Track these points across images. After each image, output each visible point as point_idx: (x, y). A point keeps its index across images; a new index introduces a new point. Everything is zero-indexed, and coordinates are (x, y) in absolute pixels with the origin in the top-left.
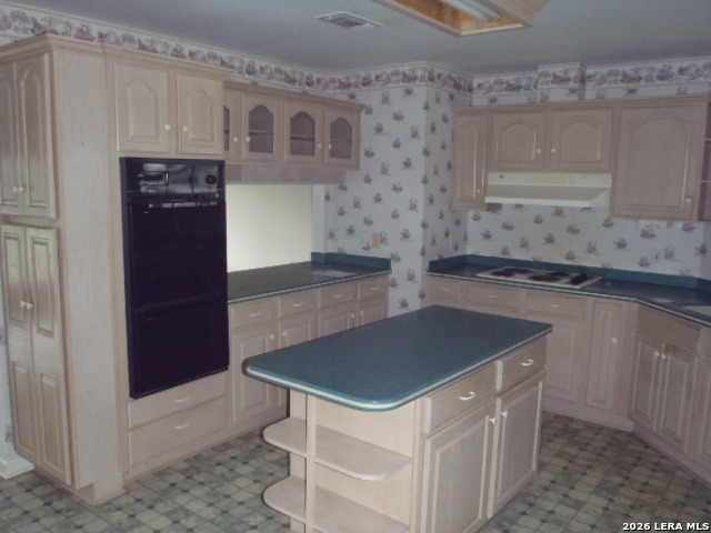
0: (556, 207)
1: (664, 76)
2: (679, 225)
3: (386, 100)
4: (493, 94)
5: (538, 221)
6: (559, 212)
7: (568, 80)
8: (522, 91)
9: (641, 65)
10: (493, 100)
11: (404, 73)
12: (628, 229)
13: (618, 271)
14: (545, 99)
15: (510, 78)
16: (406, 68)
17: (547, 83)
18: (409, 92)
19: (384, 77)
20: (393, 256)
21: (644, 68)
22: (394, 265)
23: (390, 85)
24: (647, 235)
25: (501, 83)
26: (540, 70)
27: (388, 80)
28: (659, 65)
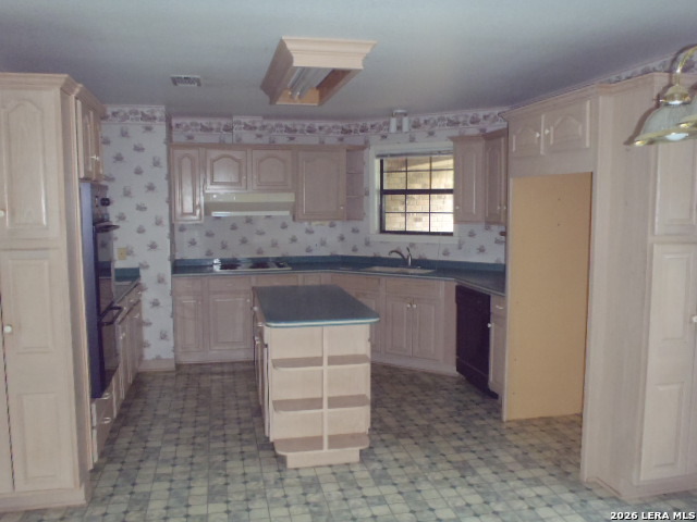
0: (247, 217)
1: (311, 131)
2: (327, 223)
3: (124, 134)
4: (190, 132)
5: (234, 228)
6: (249, 220)
7: (255, 128)
8: (214, 133)
9: (296, 122)
10: (190, 138)
11: (142, 113)
12: (298, 230)
13: (297, 257)
14: (239, 140)
15: (204, 122)
16: (145, 109)
17: (240, 129)
18: (148, 129)
19: (122, 114)
20: (141, 264)
21: (299, 124)
22: (142, 272)
23: (128, 121)
24: (309, 232)
25: (196, 124)
26: (235, 119)
27: (126, 117)
28: (308, 123)
